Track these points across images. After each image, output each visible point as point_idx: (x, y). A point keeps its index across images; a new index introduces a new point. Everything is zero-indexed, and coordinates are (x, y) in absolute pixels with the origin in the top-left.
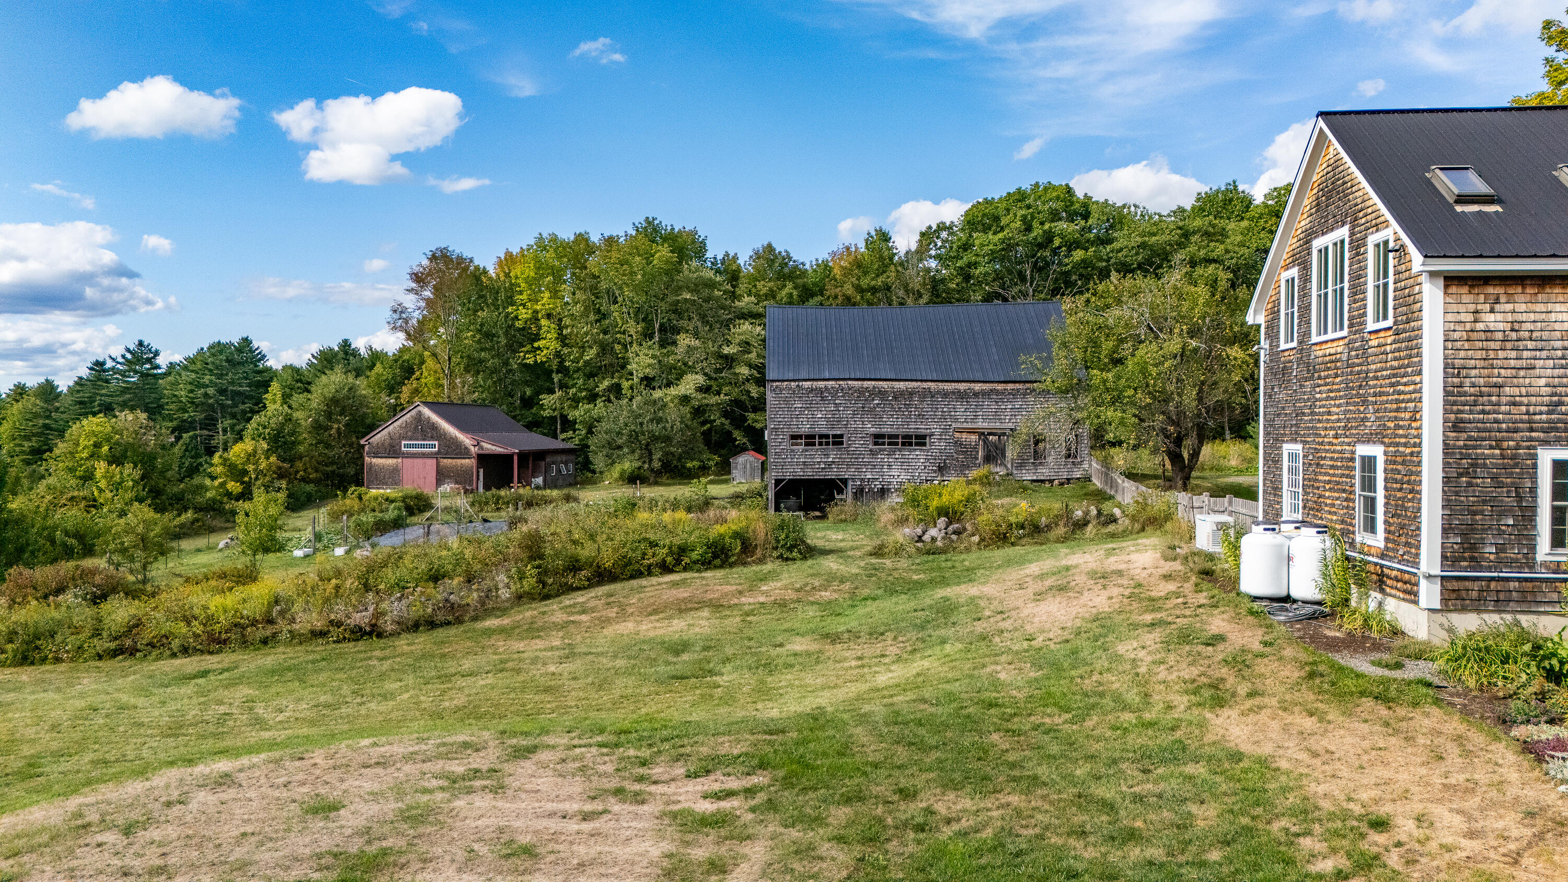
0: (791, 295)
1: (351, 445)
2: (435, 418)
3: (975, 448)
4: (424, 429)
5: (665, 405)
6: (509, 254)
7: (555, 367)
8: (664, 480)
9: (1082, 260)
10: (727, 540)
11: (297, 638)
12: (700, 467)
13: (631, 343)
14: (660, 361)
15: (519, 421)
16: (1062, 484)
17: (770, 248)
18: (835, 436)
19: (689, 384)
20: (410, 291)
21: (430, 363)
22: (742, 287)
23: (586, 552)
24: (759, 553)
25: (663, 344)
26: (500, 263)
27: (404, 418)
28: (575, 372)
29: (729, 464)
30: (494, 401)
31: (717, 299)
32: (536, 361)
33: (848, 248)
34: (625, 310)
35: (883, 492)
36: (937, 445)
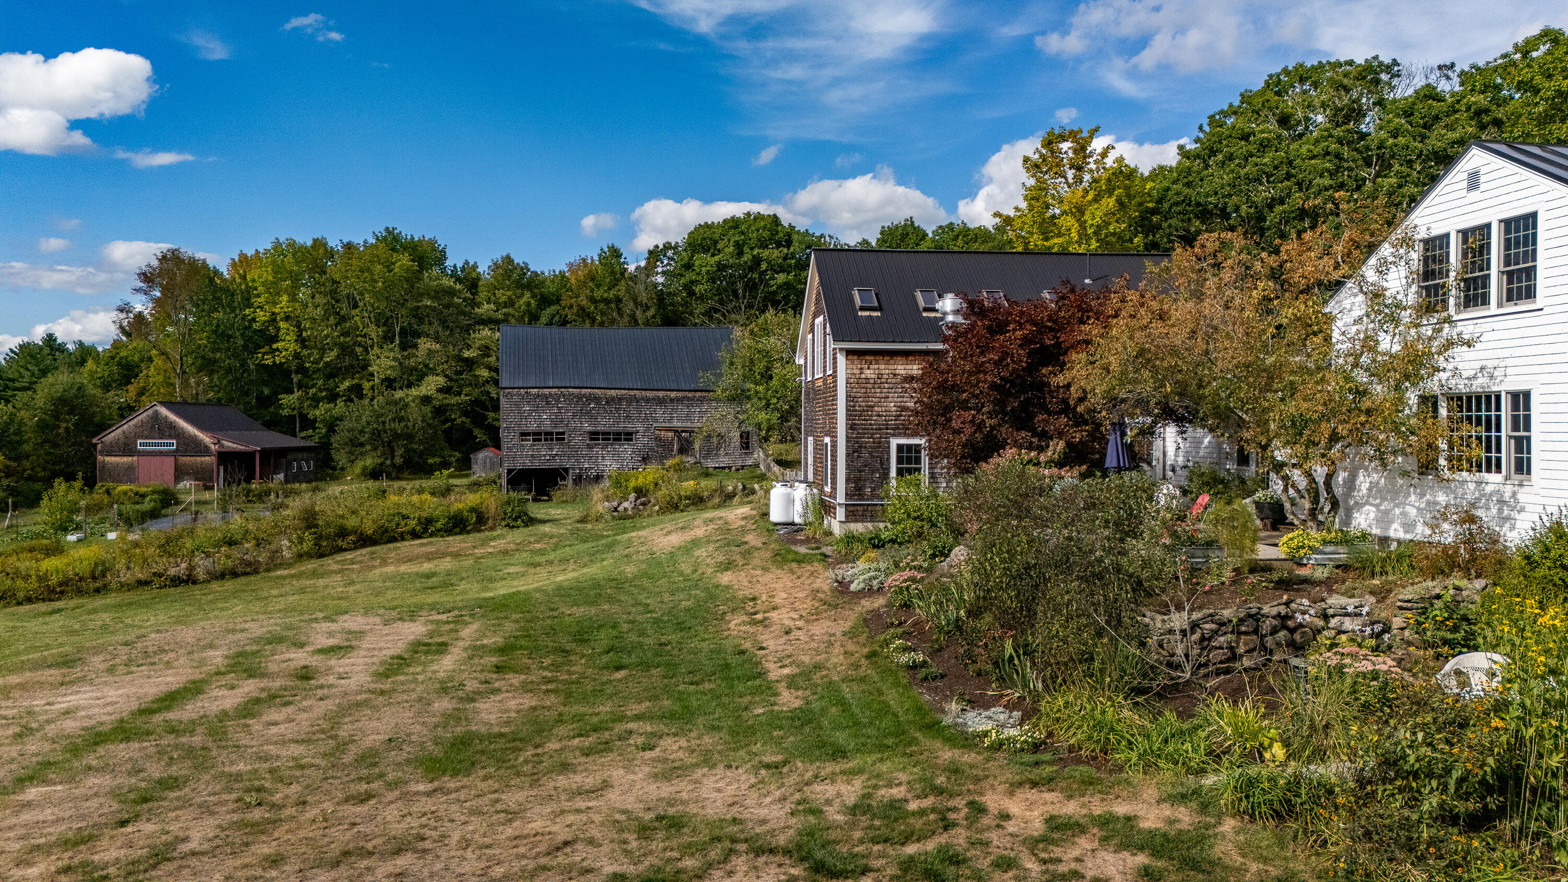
0: (528, 304)
1: (82, 443)
2: (172, 417)
3: (672, 443)
4: (160, 428)
5: (406, 405)
6: (243, 256)
7: (293, 368)
8: (406, 475)
9: (785, 283)
10: (465, 513)
11: (125, 587)
12: (441, 463)
13: (372, 347)
14: (400, 364)
15: (256, 420)
16: (737, 470)
17: (508, 259)
18: (558, 433)
19: (431, 385)
20: (137, 290)
21: (158, 361)
22: (483, 295)
23: (352, 522)
24: (490, 523)
25: (404, 347)
26: (234, 264)
27: (140, 418)
28: (314, 372)
29: (470, 460)
30: (231, 400)
31: (457, 306)
32: (274, 362)
33: (584, 260)
34: (366, 314)
35: (598, 478)
36: (642, 441)
